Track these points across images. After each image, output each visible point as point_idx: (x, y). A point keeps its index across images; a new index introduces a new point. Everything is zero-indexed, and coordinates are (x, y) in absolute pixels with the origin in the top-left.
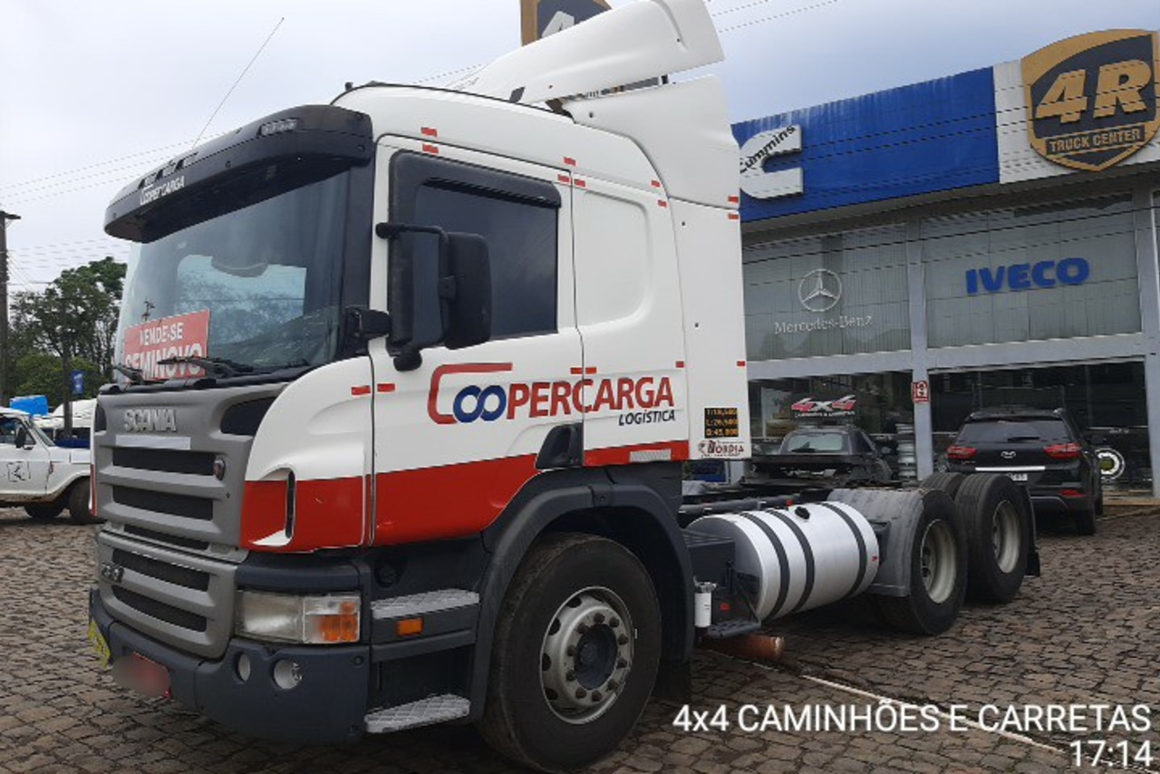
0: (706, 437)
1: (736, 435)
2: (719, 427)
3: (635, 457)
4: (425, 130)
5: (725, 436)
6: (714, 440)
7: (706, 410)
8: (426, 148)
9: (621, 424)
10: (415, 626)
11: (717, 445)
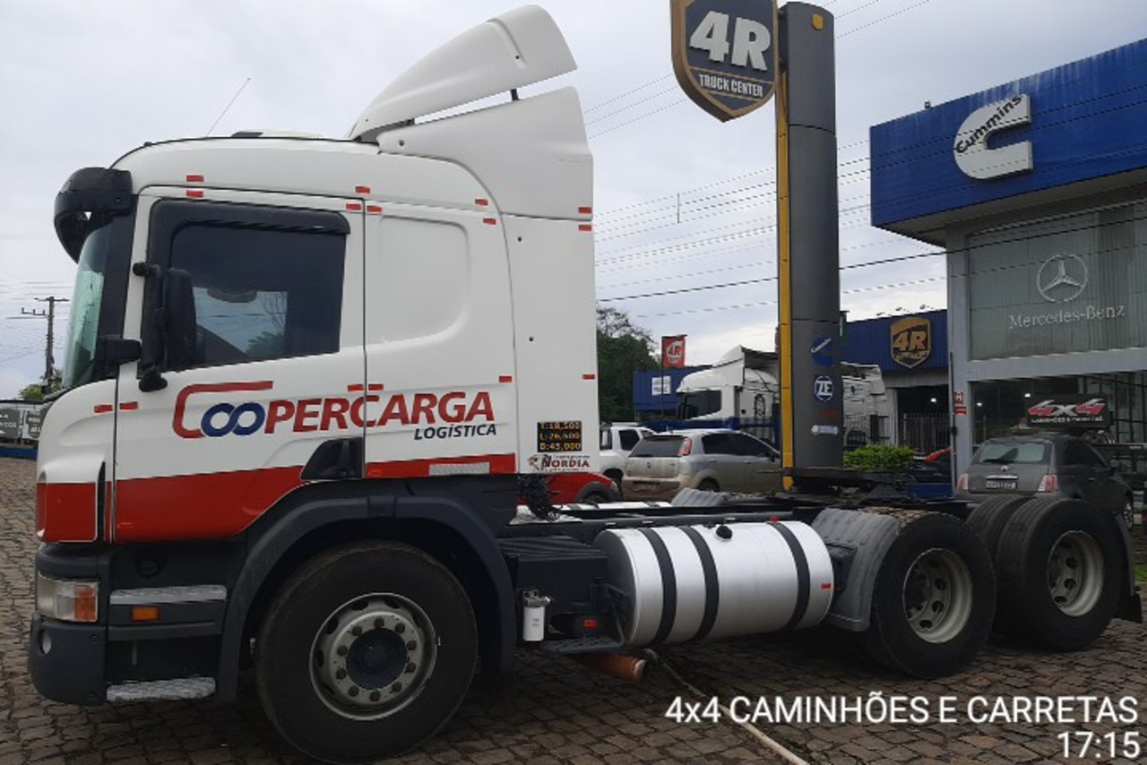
0: (539, 450)
1: (580, 450)
2: (555, 441)
3: (435, 471)
4: (190, 178)
5: (564, 450)
6: (549, 454)
7: (539, 425)
8: (188, 193)
9: (417, 438)
10: (152, 614)
11: (553, 459)
